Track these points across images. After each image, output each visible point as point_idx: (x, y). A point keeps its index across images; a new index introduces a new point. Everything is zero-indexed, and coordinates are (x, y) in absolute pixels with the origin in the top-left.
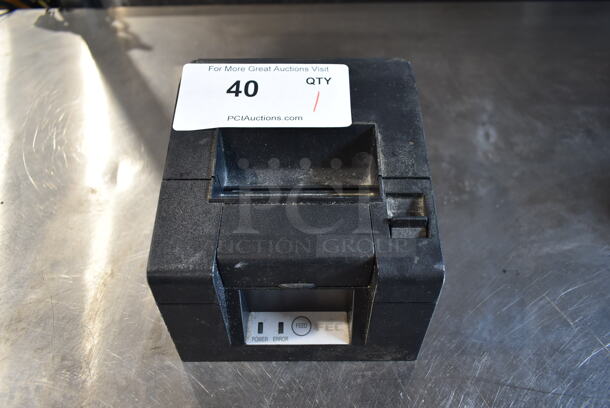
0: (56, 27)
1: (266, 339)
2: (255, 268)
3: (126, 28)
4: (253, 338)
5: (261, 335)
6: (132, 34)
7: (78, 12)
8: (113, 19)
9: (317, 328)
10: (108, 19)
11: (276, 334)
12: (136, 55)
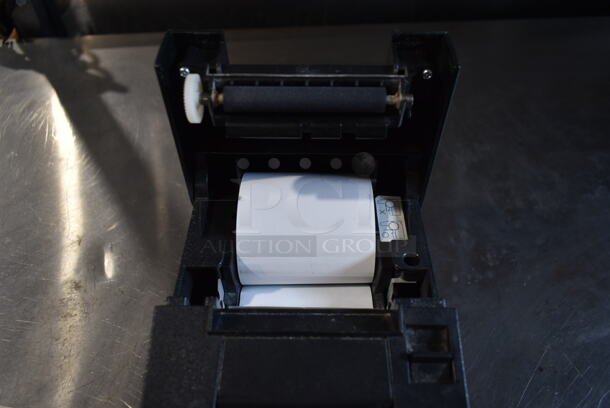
0: (17, 63)
3: (96, 62)
6: (104, 72)
7: (39, 42)
8: (80, 52)
10: (74, 52)
12: (110, 98)
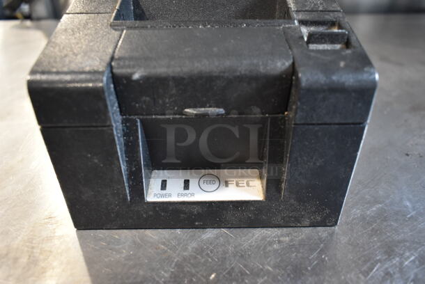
1: (170, 195)
2: (154, 84)
4: (155, 195)
5: (164, 192)
9: (227, 184)
11: (181, 190)
